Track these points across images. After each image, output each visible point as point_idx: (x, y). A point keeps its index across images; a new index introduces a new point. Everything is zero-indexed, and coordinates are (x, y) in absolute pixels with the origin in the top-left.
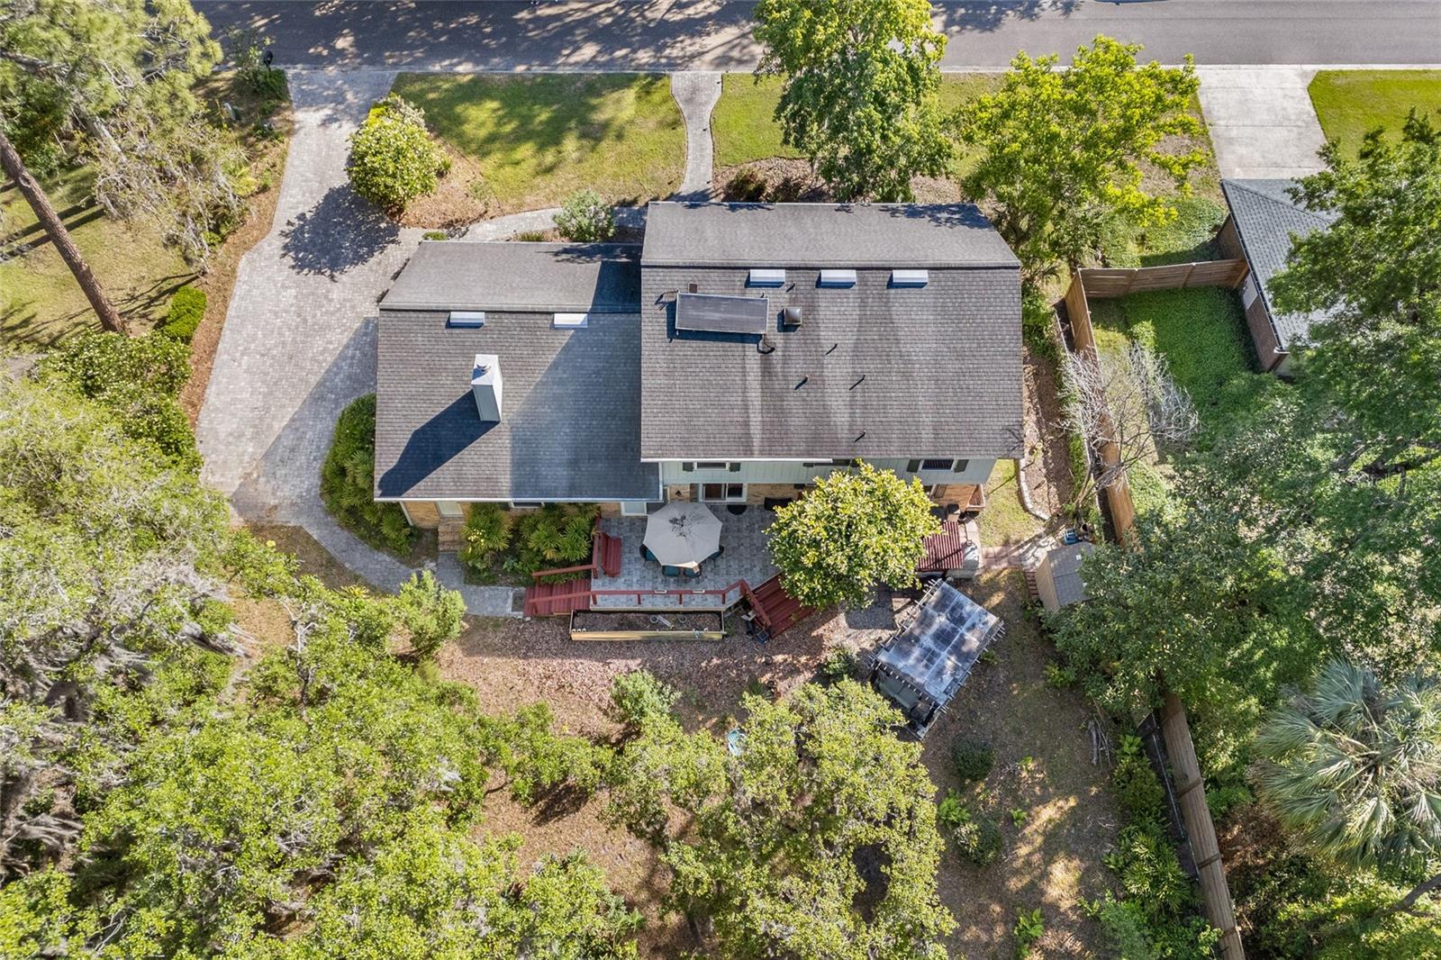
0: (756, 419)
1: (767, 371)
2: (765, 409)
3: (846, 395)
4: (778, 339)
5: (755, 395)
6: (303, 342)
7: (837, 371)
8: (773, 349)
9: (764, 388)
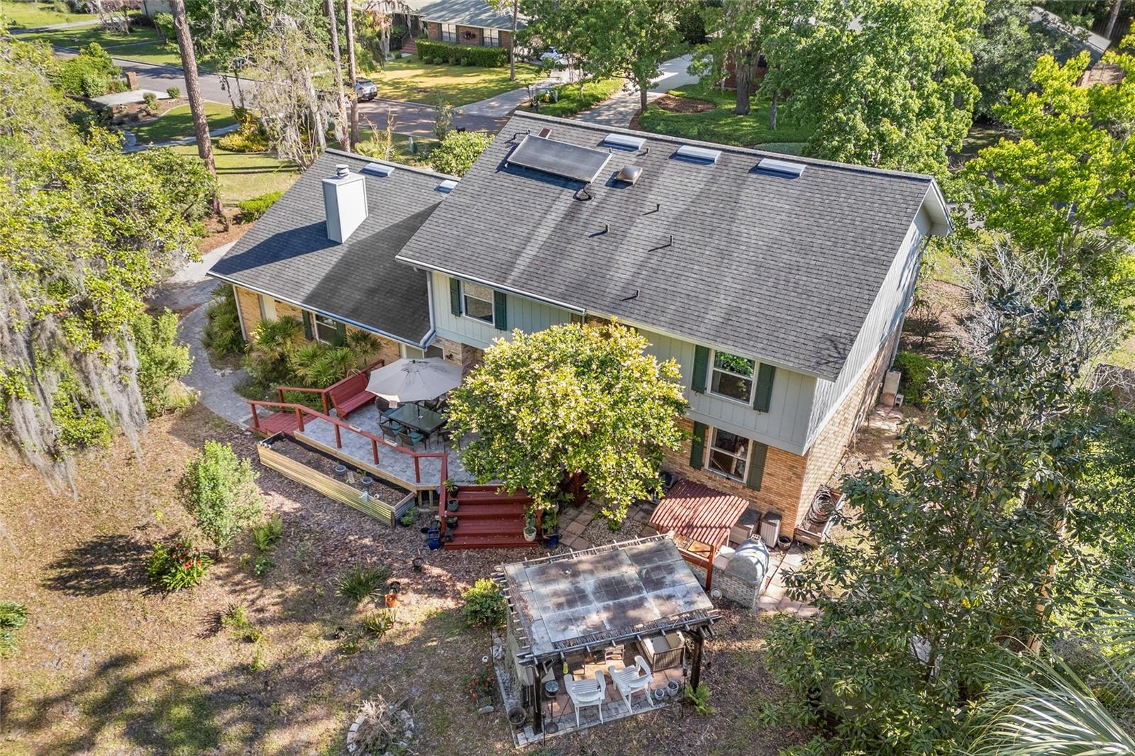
0: (531, 251)
1: (571, 215)
2: (545, 246)
3: (641, 254)
4: (600, 191)
5: (543, 233)
7: (646, 231)
8: (590, 198)
9: (559, 229)
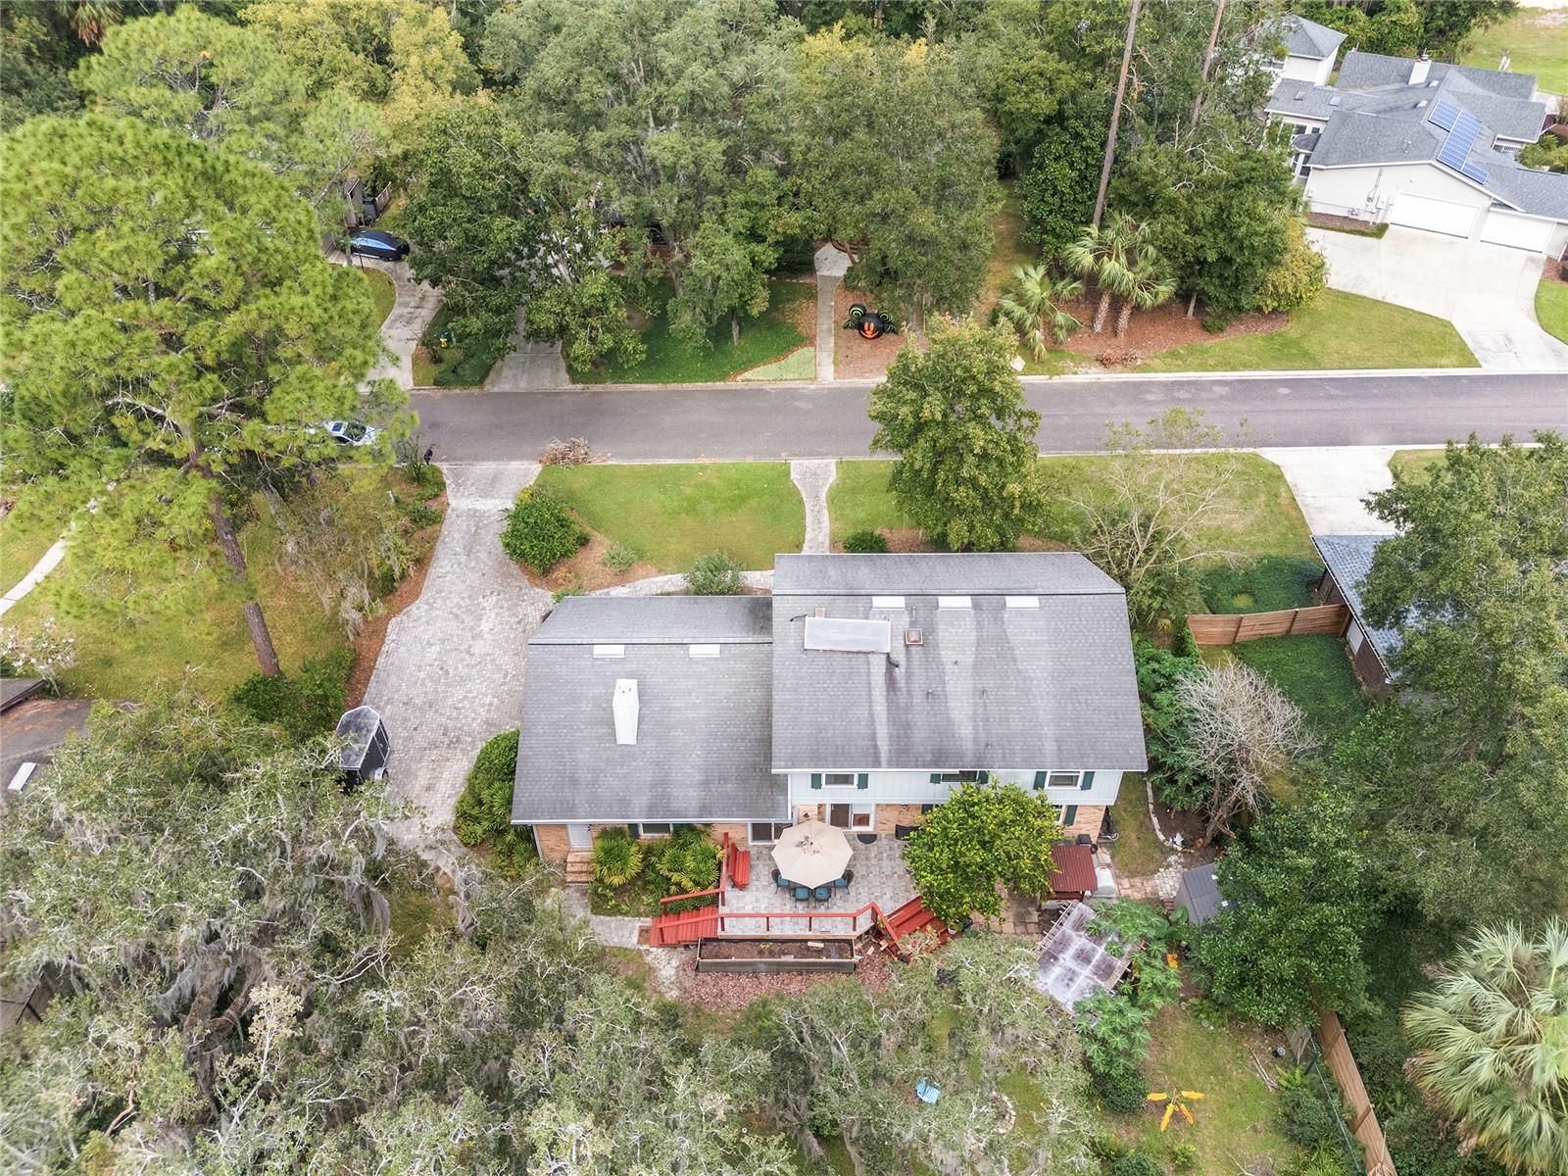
0: (882, 731)
2: (891, 722)
3: (968, 709)
4: (900, 658)
5: (880, 709)
6: (445, 692)
7: (959, 686)
8: (896, 666)
9: (889, 702)
